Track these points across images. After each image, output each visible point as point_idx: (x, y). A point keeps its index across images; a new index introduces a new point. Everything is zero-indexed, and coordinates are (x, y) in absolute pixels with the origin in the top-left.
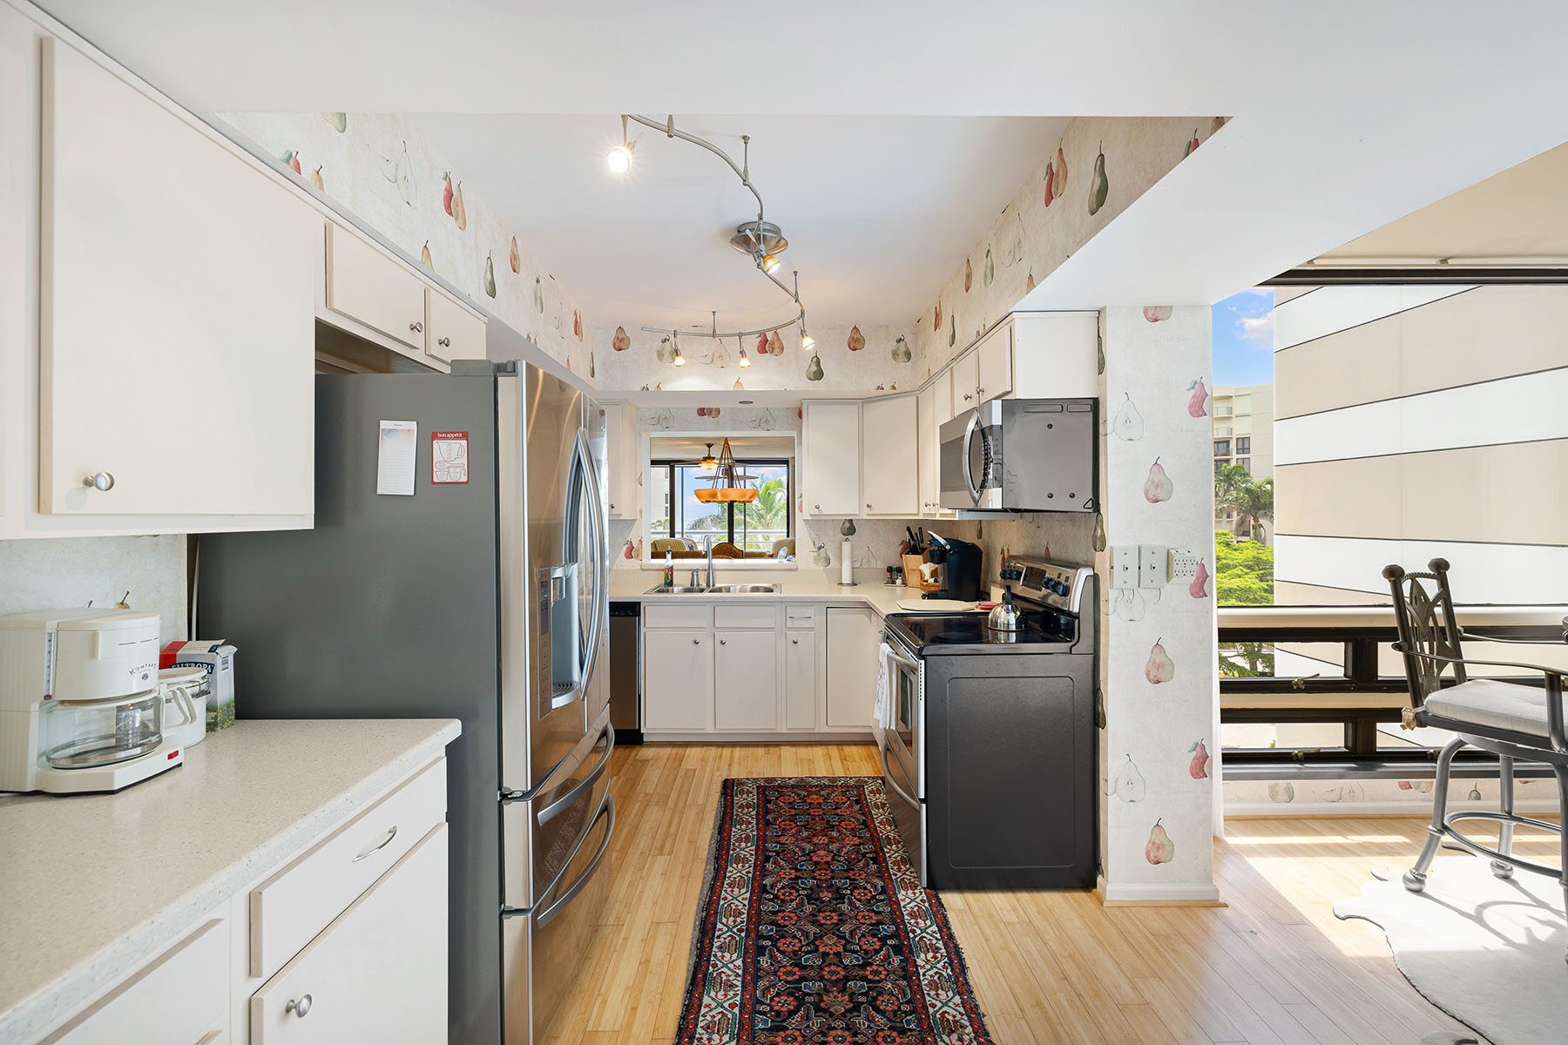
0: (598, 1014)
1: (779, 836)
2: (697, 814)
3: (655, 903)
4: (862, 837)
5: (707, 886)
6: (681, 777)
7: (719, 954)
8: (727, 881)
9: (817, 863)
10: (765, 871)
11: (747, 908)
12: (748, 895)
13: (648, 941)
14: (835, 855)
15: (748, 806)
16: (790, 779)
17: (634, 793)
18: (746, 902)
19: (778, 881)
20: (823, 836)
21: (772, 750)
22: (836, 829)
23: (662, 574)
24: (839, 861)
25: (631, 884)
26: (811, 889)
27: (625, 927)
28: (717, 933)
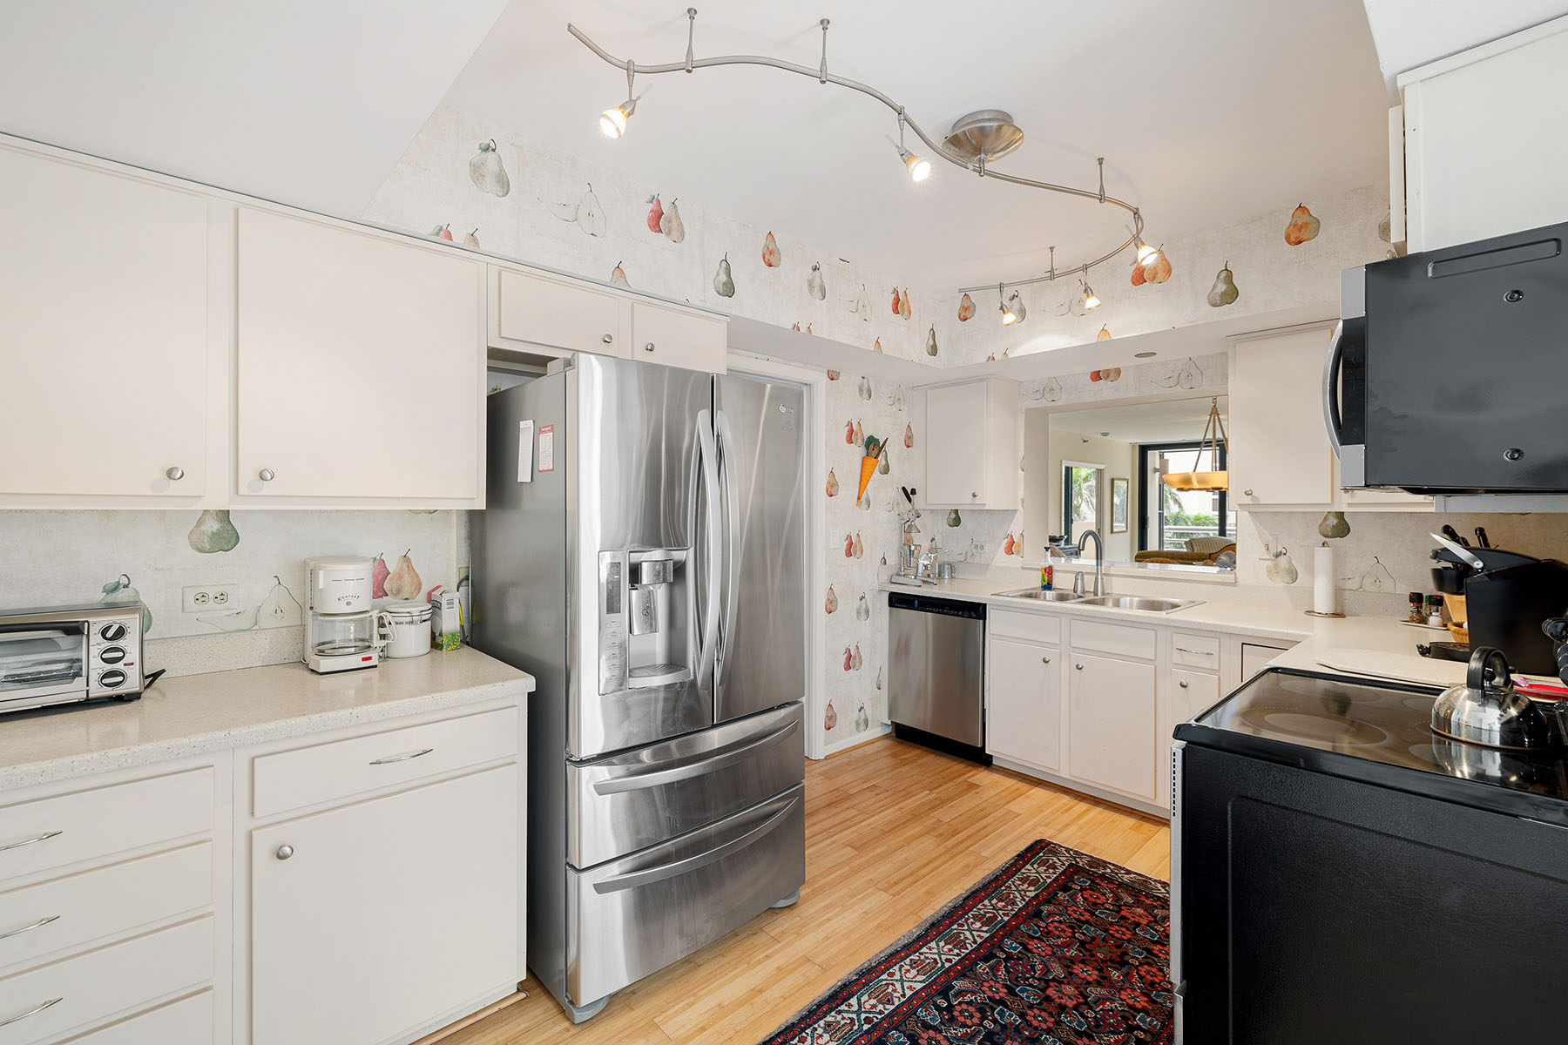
0: (676, 1012)
1: (1033, 938)
2: (967, 866)
3: (827, 938)
4: (1156, 1002)
5: (891, 950)
6: (994, 817)
7: (820, 1031)
8: (915, 957)
9: (1048, 999)
10: (971, 970)
11: (903, 1000)
12: (919, 986)
13: (782, 972)
14: (1086, 1003)
15: (1034, 882)
16: (1129, 872)
17: (928, 815)
18: (909, 993)
19: (969, 992)
20: (1094, 968)
21: (1147, 826)
22: (1125, 970)
23: (1039, 574)
24: (1082, 1015)
25: (827, 907)
26: (1004, 1027)
27: (780, 945)
28: (843, 1007)
